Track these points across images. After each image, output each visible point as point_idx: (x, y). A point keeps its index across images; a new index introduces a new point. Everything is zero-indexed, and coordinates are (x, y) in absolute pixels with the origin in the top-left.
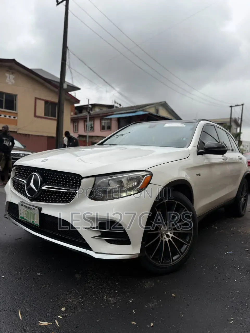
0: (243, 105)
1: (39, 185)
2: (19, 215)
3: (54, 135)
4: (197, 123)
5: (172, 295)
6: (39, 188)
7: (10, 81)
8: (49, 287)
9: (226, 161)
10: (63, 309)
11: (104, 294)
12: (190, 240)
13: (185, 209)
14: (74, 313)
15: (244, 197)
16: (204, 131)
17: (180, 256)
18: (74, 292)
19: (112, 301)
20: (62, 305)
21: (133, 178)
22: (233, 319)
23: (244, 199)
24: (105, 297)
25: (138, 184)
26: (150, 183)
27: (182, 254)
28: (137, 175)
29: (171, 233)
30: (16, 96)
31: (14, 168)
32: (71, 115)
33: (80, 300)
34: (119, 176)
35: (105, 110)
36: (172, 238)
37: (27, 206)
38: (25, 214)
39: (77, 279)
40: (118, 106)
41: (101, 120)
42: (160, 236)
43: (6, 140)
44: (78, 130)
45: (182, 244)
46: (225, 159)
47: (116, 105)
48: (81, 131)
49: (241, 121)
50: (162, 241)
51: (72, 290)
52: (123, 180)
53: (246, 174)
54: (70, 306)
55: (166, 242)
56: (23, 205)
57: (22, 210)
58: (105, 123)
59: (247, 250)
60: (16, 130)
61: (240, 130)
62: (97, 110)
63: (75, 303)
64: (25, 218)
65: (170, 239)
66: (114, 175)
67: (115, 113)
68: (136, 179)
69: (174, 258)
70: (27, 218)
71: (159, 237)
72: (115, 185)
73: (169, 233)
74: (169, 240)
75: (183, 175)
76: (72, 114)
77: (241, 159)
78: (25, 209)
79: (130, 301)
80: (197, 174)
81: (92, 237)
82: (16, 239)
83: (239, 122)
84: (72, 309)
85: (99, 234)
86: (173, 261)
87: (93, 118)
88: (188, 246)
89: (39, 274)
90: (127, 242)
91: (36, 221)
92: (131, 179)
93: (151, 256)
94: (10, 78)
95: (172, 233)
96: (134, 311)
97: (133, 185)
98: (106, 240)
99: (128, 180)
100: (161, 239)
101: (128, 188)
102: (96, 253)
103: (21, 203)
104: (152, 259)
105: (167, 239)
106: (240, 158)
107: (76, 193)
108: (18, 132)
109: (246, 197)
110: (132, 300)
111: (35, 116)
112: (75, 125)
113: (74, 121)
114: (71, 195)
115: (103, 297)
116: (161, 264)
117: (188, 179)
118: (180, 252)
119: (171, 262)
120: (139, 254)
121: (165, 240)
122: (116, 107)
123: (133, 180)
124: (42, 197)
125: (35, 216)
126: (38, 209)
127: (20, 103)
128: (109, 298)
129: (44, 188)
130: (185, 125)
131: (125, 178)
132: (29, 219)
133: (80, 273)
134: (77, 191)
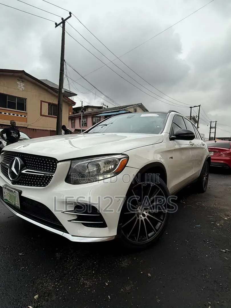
0: (199, 106)
1: (19, 169)
2: (4, 197)
3: (55, 130)
4: (169, 113)
5: (148, 275)
6: (19, 171)
7: (21, 88)
8: (27, 269)
9: (193, 146)
10: (36, 297)
11: (81, 276)
12: (164, 218)
13: (160, 190)
14: (47, 301)
15: (206, 176)
16: (174, 123)
17: (155, 233)
18: (52, 274)
19: (88, 284)
20: (36, 291)
21: (110, 161)
22: (210, 303)
23: (206, 178)
24: (82, 279)
25: (115, 167)
26: (127, 166)
27: (157, 231)
28: (113, 158)
29: (146, 212)
30: (26, 99)
31: (3, 153)
32: (69, 115)
33: (56, 284)
34: (95, 159)
35: (95, 110)
36: (148, 216)
37: (9, 189)
38: (8, 197)
39: (57, 259)
40: (106, 107)
41: (92, 118)
42: (136, 215)
43: (13, 132)
44: (75, 126)
45: (157, 222)
46: (192, 145)
47: (104, 106)
48: (77, 127)
49: (199, 118)
50: (138, 220)
51: (50, 272)
52: (100, 163)
53: (208, 157)
54: (45, 292)
55: (142, 220)
56: (6, 188)
57: (6, 193)
58: (95, 120)
59: (213, 224)
60: (26, 126)
61: (198, 125)
62: (90, 110)
63: (51, 288)
64: (8, 200)
65: (146, 217)
66: (91, 159)
67: (103, 112)
68: (113, 162)
69: (150, 235)
70: (10, 201)
71: (136, 217)
72: (92, 168)
73: (144, 213)
74: (145, 219)
75: (158, 158)
76: (70, 113)
77: (204, 145)
78: (8, 192)
79: (106, 284)
80: (170, 157)
81: (68, 221)
82: (8, 218)
83: (197, 119)
84: (46, 296)
85: (76, 218)
86: (149, 238)
87: (86, 117)
88: (162, 223)
89: (21, 254)
90: (104, 225)
91: (18, 204)
92: (108, 163)
93: (128, 235)
94: (21, 85)
95: (148, 213)
96: (109, 296)
97: (110, 168)
98: (82, 223)
99: (105, 163)
100: (137, 218)
101: (105, 171)
102: (72, 236)
103: (4, 186)
104: (129, 238)
105: (143, 218)
106: (202, 144)
107: (53, 176)
108: (28, 128)
109: (207, 176)
110: (109, 282)
111: (41, 115)
112: (73, 122)
113: (72, 119)
114: (48, 179)
115: (80, 280)
116: (137, 242)
117: (162, 161)
118: (155, 229)
119: (147, 240)
120: (115, 236)
121: (141, 219)
122: (104, 108)
123: (110, 163)
124: (23, 180)
125: (16, 198)
126: (18, 192)
127: (29, 105)
128: (86, 280)
129: (24, 172)
130: (158, 115)
131: (102, 161)
132: (12, 201)
133: (61, 251)
134: (53, 175)
